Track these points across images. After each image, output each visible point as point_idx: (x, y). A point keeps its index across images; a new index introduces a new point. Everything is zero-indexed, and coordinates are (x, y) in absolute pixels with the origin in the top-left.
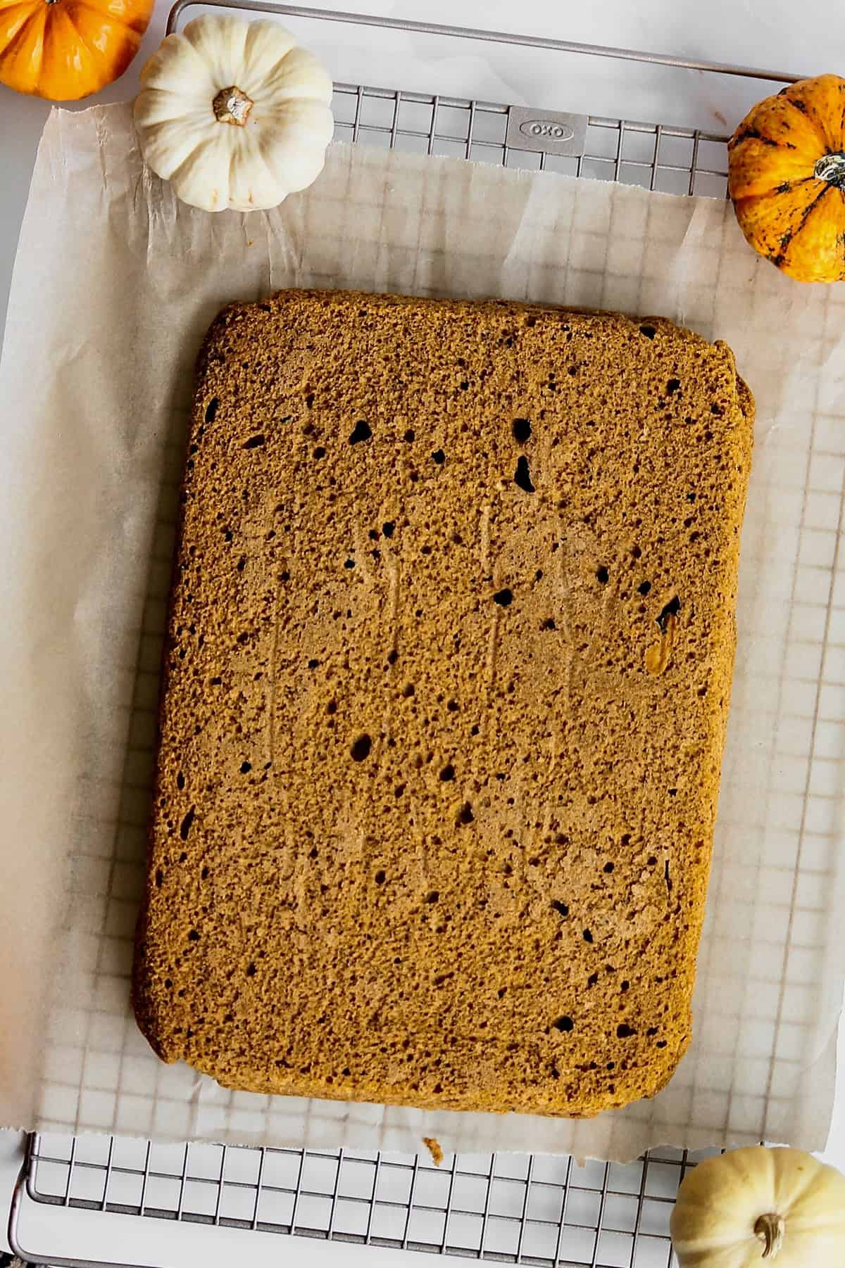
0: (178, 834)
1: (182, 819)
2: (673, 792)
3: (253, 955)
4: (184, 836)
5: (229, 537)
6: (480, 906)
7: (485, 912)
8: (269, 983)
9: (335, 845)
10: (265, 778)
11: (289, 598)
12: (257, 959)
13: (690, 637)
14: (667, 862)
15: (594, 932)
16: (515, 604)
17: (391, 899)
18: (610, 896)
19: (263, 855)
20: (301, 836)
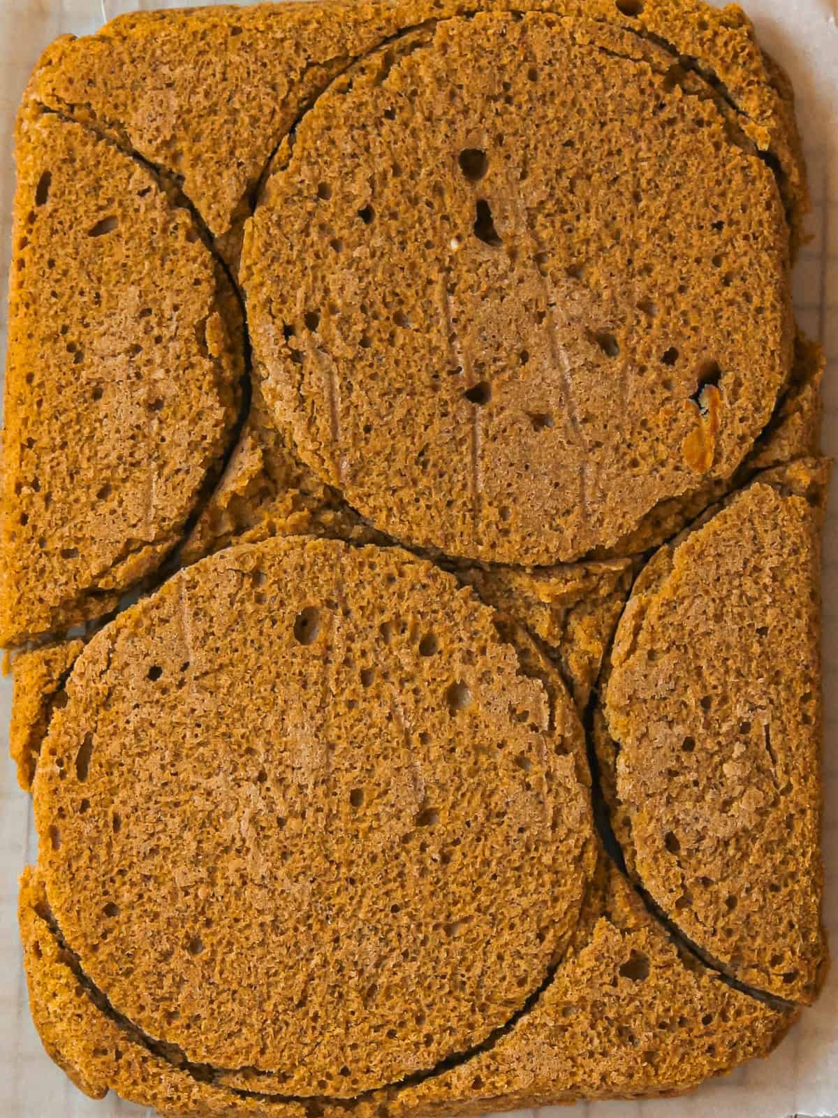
0: (72, 774)
1: (75, 753)
2: (762, 631)
3: (198, 926)
4: (82, 774)
5: (79, 357)
6: (496, 820)
7: (504, 826)
8: (223, 960)
9: (289, 762)
10: (181, 684)
11: (164, 433)
12: (203, 931)
13: (739, 414)
14: (767, 727)
15: (680, 835)
16: (495, 399)
17: (375, 824)
18: (696, 783)
19: (193, 788)
20: (241, 756)
